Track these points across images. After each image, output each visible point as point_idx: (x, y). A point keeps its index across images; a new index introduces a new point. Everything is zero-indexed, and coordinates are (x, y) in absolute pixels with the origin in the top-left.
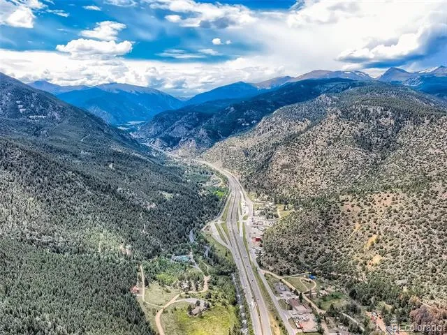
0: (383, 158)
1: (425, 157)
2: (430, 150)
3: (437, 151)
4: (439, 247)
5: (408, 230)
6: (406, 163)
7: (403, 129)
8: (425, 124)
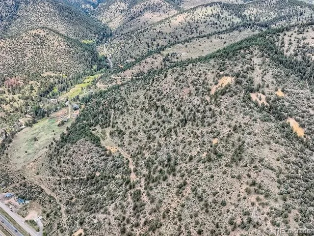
0: (10, 24)
1: (29, 22)
2: (32, 18)
3: (36, 18)
4: (21, 59)
5: (9, 54)
6: (20, 26)
7: (20, 7)
8: (31, 4)
